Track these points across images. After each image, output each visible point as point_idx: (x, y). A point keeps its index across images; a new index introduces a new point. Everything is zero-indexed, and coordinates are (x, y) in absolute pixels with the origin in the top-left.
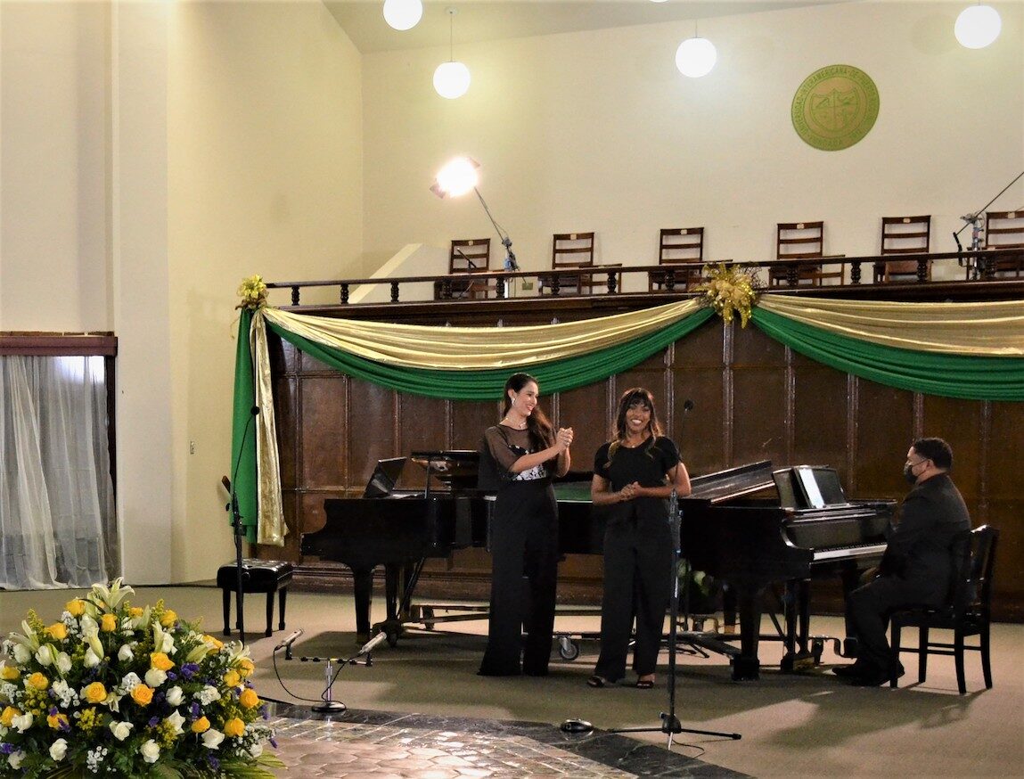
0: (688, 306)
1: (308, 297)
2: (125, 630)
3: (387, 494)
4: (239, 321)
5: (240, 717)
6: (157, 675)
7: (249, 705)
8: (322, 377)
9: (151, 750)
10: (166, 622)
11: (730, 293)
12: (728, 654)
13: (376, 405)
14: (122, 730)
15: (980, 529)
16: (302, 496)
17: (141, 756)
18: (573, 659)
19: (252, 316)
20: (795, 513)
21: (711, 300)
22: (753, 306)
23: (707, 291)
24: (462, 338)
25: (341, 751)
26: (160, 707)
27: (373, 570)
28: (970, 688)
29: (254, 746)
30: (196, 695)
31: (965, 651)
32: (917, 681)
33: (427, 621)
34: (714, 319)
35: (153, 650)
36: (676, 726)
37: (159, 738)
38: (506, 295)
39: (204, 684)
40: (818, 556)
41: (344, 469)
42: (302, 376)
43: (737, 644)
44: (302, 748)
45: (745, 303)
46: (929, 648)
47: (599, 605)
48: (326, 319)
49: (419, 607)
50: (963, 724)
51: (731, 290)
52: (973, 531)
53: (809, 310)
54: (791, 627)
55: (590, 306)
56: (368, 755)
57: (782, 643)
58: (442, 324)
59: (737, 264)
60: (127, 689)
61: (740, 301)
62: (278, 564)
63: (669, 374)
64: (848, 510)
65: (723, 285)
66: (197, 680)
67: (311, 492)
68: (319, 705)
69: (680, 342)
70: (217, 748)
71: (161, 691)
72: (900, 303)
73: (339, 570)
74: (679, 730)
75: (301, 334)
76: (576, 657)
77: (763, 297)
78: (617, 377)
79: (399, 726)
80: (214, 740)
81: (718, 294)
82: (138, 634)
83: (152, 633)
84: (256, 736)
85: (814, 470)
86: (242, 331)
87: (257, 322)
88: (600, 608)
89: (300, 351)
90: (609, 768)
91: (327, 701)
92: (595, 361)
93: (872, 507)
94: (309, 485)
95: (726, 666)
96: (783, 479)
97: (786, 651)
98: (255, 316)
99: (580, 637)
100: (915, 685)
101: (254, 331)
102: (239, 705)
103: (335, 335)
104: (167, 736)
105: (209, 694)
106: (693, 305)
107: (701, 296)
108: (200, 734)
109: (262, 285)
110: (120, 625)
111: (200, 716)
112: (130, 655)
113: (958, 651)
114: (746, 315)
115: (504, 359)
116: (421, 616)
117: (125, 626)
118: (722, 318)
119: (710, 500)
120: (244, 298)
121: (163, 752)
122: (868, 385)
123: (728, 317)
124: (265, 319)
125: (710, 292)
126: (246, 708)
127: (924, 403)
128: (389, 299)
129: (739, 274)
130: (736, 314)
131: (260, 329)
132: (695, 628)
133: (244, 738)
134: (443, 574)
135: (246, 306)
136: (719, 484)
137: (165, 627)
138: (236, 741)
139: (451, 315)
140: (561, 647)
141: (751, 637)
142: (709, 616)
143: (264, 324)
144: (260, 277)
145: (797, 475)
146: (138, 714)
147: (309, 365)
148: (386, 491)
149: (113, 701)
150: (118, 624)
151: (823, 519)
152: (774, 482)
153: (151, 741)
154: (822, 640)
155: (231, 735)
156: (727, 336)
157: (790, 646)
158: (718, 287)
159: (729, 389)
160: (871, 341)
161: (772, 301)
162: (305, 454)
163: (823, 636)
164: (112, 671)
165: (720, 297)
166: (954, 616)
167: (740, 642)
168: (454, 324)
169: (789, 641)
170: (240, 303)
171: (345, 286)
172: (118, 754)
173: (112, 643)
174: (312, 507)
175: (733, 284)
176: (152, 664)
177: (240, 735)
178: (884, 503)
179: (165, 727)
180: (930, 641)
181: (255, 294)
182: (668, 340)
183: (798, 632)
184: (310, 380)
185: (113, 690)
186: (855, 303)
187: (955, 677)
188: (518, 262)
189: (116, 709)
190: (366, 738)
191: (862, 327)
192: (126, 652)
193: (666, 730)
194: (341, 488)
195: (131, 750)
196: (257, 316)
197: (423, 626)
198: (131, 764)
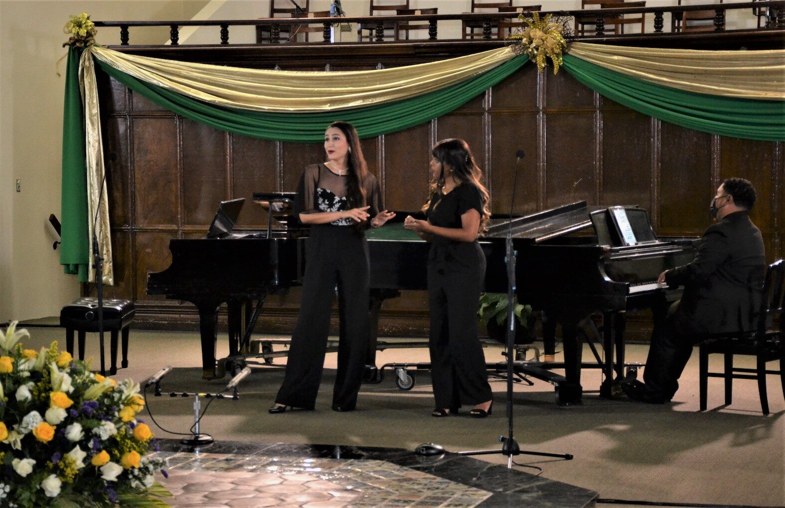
0: (503, 53)
1: (137, 37)
2: (22, 371)
3: (226, 234)
4: (66, 58)
5: (134, 449)
6: (57, 413)
7: (143, 438)
8: (154, 117)
9: (53, 485)
10: (62, 363)
11: (543, 41)
12: (553, 381)
13: (208, 145)
14: (24, 467)
15: (777, 263)
16: (134, 234)
17: (42, 491)
18: (410, 388)
19: (80, 54)
20: (611, 251)
21: (526, 47)
22: (564, 54)
23: (521, 39)
24: (291, 81)
25: (218, 480)
26: (61, 443)
27: (218, 308)
28: (773, 409)
29: (148, 477)
30: (95, 430)
31: (767, 375)
32: (724, 403)
33: (266, 356)
34: (529, 66)
35: (51, 389)
36: (514, 448)
37: (61, 473)
38: (332, 40)
39: (100, 420)
40: (633, 289)
41: (177, 207)
42: (135, 116)
43: (562, 372)
44: (182, 478)
45: (557, 51)
46: (734, 373)
47: (427, 338)
48: (156, 59)
49: (259, 342)
50: (769, 442)
51: (544, 38)
52: (771, 265)
53: (616, 58)
54: (609, 356)
55: (414, 52)
56: (245, 482)
57: (601, 370)
58: (271, 67)
59: (550, 13)
60: (30, 427)
61: (552, 49)
62: (121, 303)
63: (487, 118)
64: (657, 247)
65: (537, 33)
66: (94, 417)
67: (145, 231)
68: (187, 437)
69: (496, 88)
70: (115, 480)
71: (61, 428)
72: (700, 51)
73: (173, 307)
74: (517, 452)
75: (132, 73)
76: (412, 387)
77: (574, 44)
78: (438, 120)
79: (267, 455)
80: (112, 472)
81: (531, 42)
82: (35, 375)
83: (49, 372)
84: (151, 467)
85: (627, 210)
86: (71, 69)
87: (85, 61)
88: (427, 340)
89: (130, 91)
90: (466, 487)
91: (195, 434)
92: (417, 105)
93: (678, 244)
94: (142, 224)
95: (551, 393)
96: (599, 219)
97: (604, 378)
98: (83, 54)
99: (415, 368)
100: (722, 407)
101: (83, 70)
102: (133, 439)
103: (166, 76)
104: (68, 471)
105: (107, 430)
106: (509, 52)
107: (516, 44)
108: (99, 467)
109: (90, 23)
110: (17, 366)
111: (99, 451)
112: (28, 395)
113: (760, 375)
114: (557, 62)
115: (332, 102)
116: (261, 351)
117: (21, 367)
118: (535, 65)
119: (534, 239)
120: (71, 35)
121: (64, 486)
122: (669, 128)
123: (541, 64)
124: (95, 58)
125: (524, 40)
126: (139, 441)
127: (721, 144)
128: (219, 41)
129: (551, 23)
130: (549, 61)
131: (88, 68)
132: (518, 358)
133: (140, 469)
134: (276, 310)
135: (74, 44)
136: (540, 224)
137: (61, 368)
138: (132, 473)
139: (280, 58)
140: (398, 378)
141: (574, 365)
142: (530, 345)
143: (92, 63)
144: (88, 14)
145: (612, 216)
146: (39, 450)
147: (140, 105)
148: (225, 230)
149: (15, 440)
150: (15, 365)
151: (636, 255)
152: (592, 221)
153: (53, 476)
154: (636, 366)
155: (129, 467)
156: (541, 81)
157: (608, 373)
158: (532, 34)
159: (542, 131)
160: (675, 86)
161: (581, 49)
162: (137, 193)
163: (637, 363)
164: (12, 411)
165: (534, 45)
166: (756, 343)
167: (564, 370)
168: (283, 68)
169: (606, 368)
170: (67, 40)
171: (175, 27)
172: (19, 491)
173: (9, 383)
174: (146, 246)
175: (546, 32)
176: (52, 403)
177: (137, 466)
178: (690, 240)
179: (67, 462)
180: (734, 366)
181: (83, 32)
182: (486, 86)
183: (615, 360)
184: (142, 120)
185: (13, 429)
186: (657, 51)
187: (758, 399)
188: (343, 8)
189: (19, 446)
190: (239, 467)
191: (666, 73)
192: (24, 392)
193: (506, 453)
194: (174, 227)
195: (33, 485)
196: (85, 54)
197: (262, 360)
198: (34, 499)
